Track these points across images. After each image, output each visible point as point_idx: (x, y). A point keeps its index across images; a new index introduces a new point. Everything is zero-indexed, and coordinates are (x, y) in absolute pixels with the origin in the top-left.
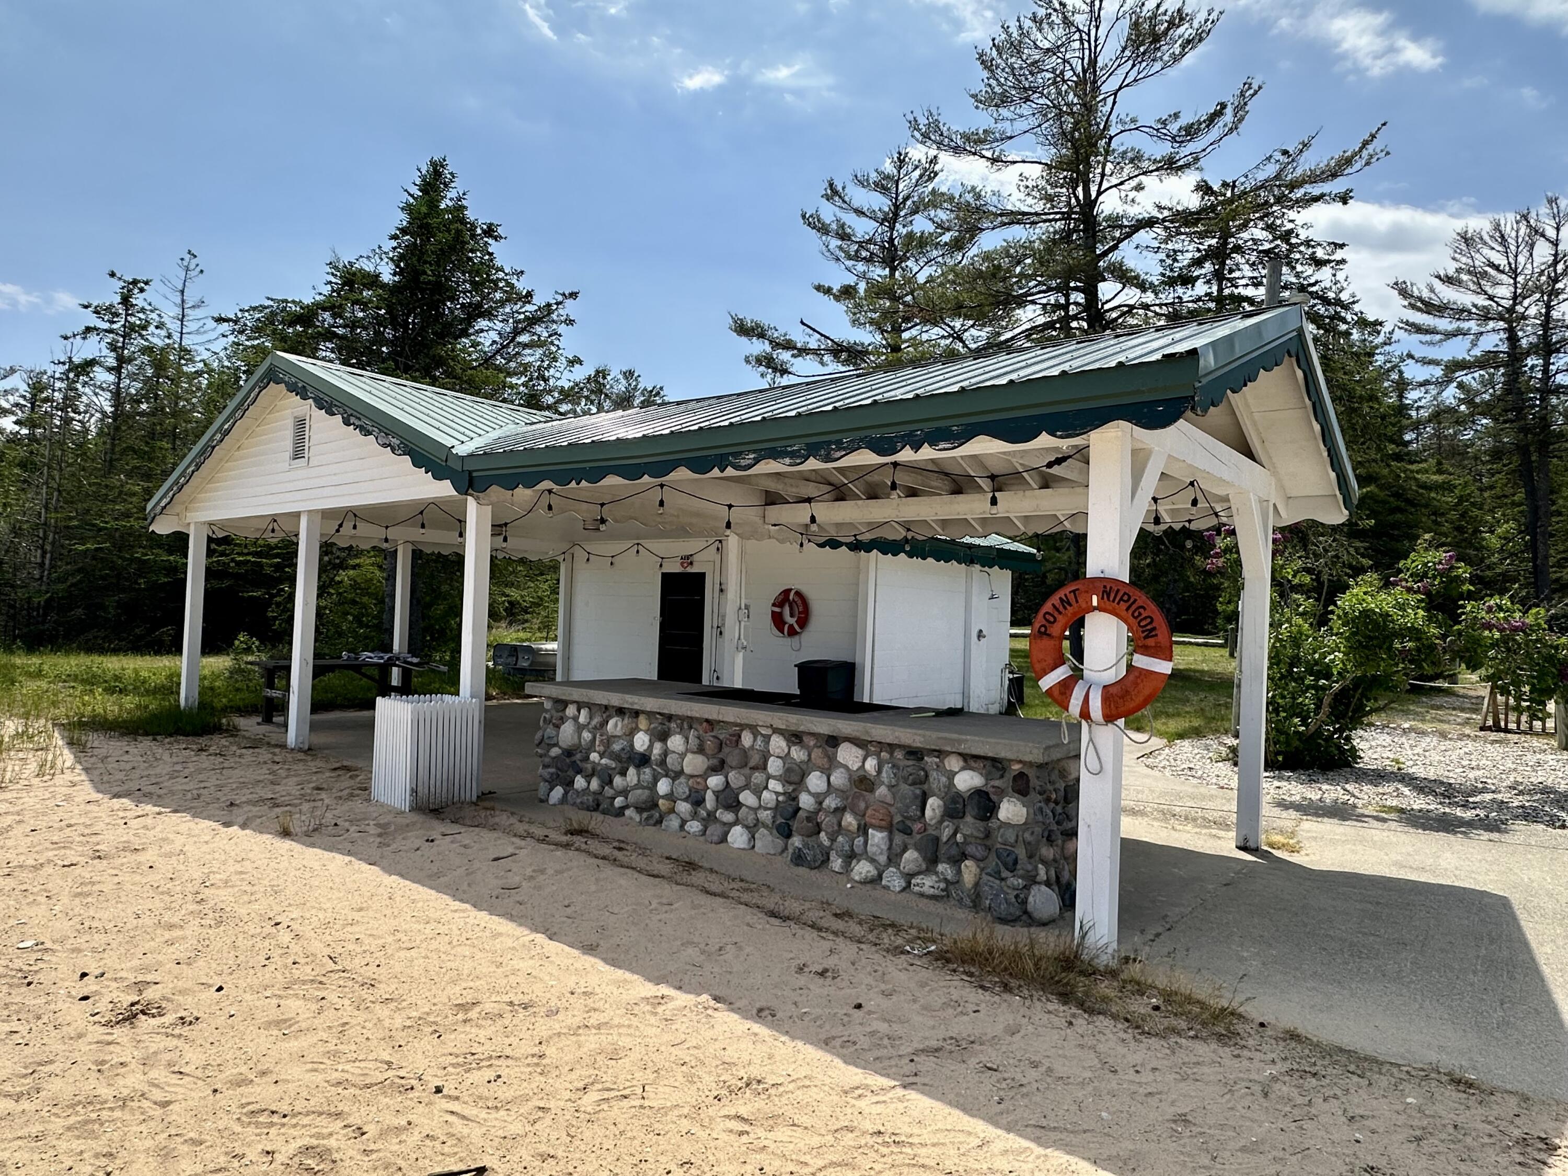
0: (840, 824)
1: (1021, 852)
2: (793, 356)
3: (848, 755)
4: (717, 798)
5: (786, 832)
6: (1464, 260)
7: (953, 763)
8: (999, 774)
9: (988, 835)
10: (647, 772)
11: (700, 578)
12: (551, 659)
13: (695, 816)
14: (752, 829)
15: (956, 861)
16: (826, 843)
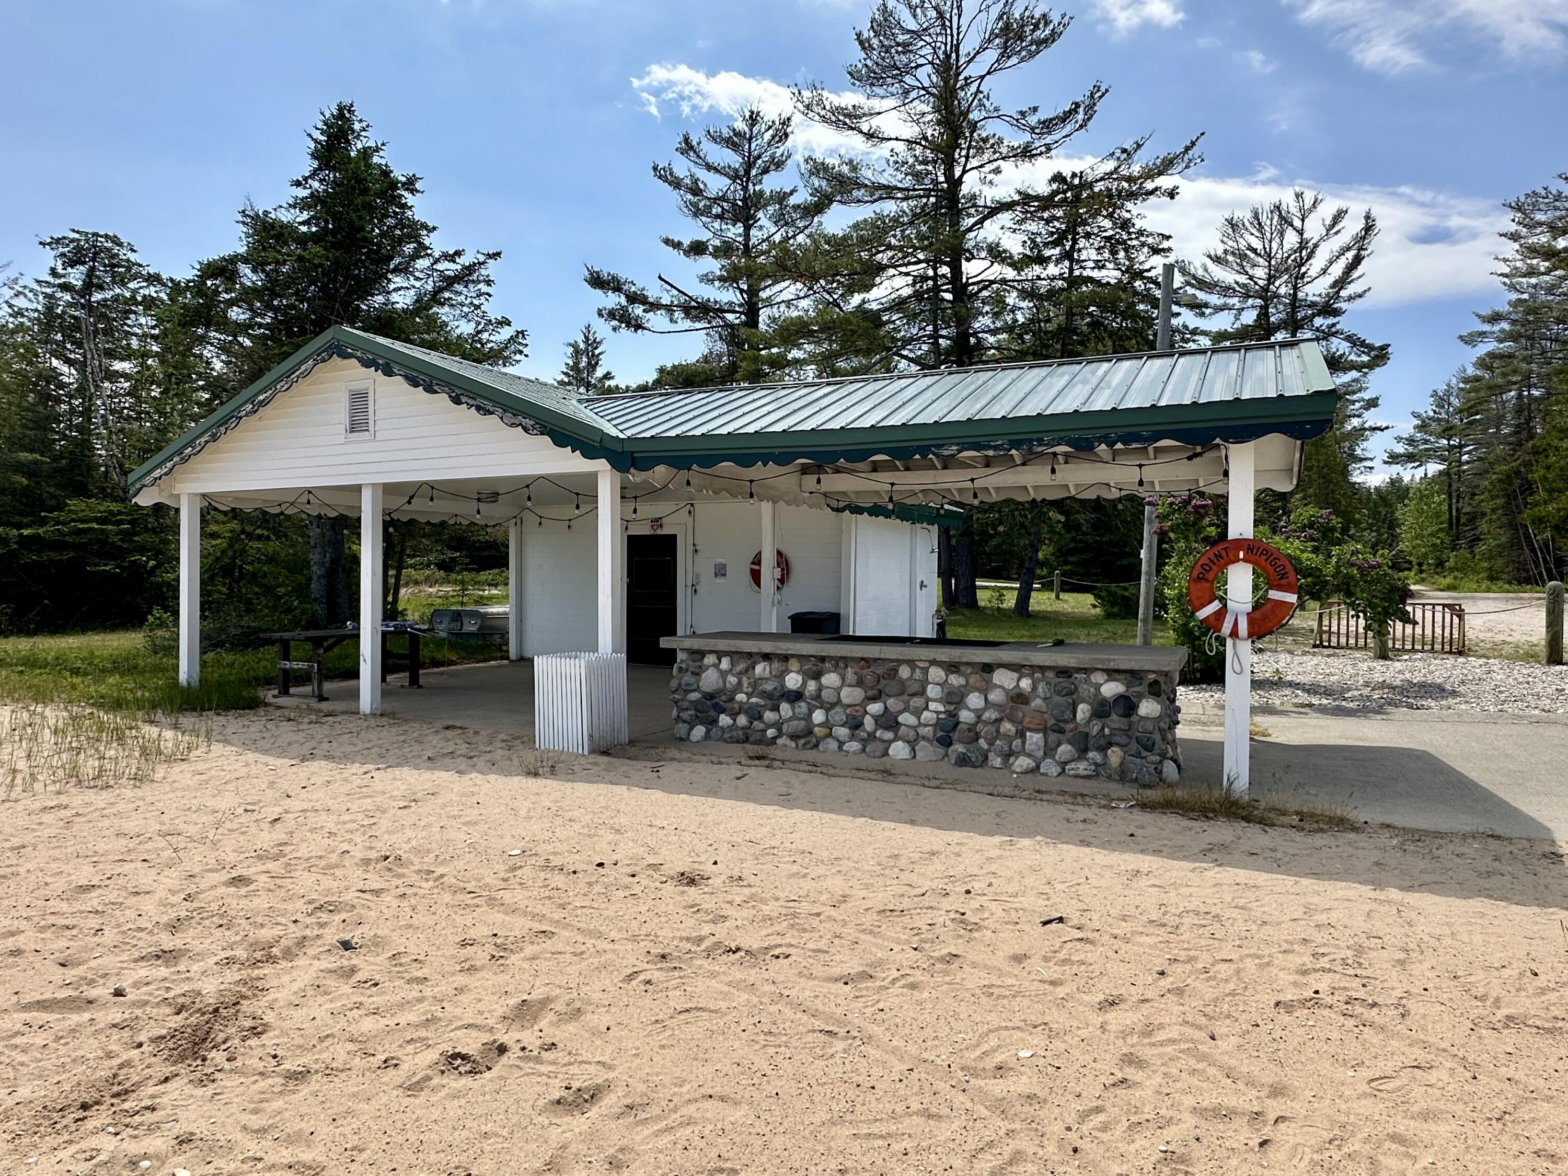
0: (998, 731)
1: (1157, 737)
2: (644, 311)
3: (1004, 679)
4: (876, 721)
5: (946, 742)
6: (1230, 243)
7: (1098, 677)
8: (1138, 683)
9: (1130, 725)
10: (802, 707)
11: (671, 540)
12: (500, 623)
13: (852, 737)
14: (912, 744)
15: (1103, 749)
16: (986, 747)
